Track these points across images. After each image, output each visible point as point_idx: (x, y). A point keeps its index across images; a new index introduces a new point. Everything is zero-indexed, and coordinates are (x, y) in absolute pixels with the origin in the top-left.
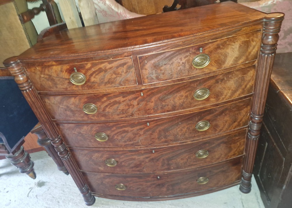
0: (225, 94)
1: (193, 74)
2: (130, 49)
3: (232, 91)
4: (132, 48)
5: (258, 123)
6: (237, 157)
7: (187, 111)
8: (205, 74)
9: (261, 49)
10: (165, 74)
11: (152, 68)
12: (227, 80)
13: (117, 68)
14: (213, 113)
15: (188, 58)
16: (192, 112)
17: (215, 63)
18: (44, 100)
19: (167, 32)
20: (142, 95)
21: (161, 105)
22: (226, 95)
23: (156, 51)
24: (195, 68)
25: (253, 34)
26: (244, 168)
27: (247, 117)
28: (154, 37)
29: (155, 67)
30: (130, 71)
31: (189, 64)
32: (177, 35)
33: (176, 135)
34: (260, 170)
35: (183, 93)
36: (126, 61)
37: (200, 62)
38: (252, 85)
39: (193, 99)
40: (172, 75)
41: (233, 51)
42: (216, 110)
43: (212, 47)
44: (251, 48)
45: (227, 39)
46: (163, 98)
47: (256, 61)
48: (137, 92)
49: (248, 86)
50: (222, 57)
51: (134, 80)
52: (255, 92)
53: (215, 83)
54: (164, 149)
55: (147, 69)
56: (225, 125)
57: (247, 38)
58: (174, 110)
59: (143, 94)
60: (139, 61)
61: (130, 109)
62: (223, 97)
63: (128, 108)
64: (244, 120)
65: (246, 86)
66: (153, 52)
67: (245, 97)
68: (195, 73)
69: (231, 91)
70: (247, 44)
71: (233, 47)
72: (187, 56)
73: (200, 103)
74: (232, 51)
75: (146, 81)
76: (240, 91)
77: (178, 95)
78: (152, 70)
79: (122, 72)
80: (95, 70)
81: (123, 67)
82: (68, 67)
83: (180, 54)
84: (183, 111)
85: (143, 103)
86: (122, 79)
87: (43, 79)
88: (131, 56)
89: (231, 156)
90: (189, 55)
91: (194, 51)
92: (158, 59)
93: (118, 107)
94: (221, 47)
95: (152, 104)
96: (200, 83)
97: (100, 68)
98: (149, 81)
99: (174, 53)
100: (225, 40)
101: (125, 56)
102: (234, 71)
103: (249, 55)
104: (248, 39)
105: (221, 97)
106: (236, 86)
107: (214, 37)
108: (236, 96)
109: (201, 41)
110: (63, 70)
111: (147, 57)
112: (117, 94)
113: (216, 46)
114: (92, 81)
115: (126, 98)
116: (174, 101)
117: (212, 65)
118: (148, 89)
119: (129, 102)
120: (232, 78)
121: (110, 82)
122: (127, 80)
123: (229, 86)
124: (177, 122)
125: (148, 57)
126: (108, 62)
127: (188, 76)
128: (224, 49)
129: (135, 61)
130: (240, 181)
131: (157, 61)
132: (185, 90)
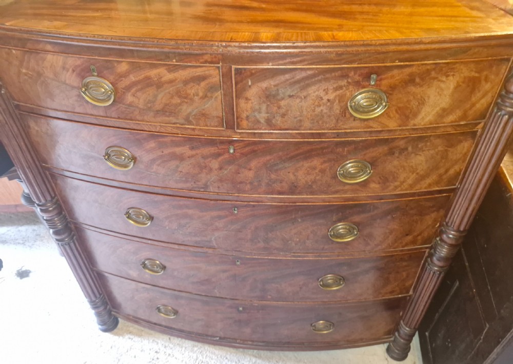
0: (402, 179)
1: (345, 127)
2: (218, 46)
3: (417, 176)
4: (224, 47)
5: (451, 245)
6: (396, 296)
7: (320, 199)
8: (371, 132)
9: (499, 101)
10: (286, 117)
11: (260, 98)
12: (412, 153)
13: (185, 85)
14: (369, 211)
15: (341, 91)
16: (328, 204)
17: (396, 111)
18: (26, 123)
19: (307, 25)
20: (232, 151)
21: (268, 178)
22: (404, 182)
23: (274, 63)
24: (352, 115)
25: (491, 67)
26: (403, 318)
27: (434, 231)
28: (277, 30)
29: (267, 97)
30: (212, 97)
31: (342, 104)
32: (329, 35)
33: (288, 241)
34: (431, 326)
35: (316, 162)
36: (207, 72)
37: (365, 104)
38: (461, 170)
39: (335, 177)
40: (300, 121)
41: (440, 95)
42: (375, 208)
43: (398, 78)
44: (479, 95)
45: (433, 66)
46: (275, 165)
47: (480, 125)
48: (222, 142)
49: (452, 172)
50: (414, 104)
51: (218, 117)
52: (462, 186)
53: (385, 155)
54: (260, 261)
55: (250, 100)
56: (388, 237)
57: (476, 72)
58: (293, 193)
59: (234, 150)
60: (235, 78)
61: (203, 175)
62: (397, 184)
63: (200, 173)
64: (426, 234)
65: (447, 171)
66: (268, 63)
67: (440, 192)
68: (349, 126)
69: (415, 174)
70: (473, 84)
71: (442, 85)
72: (341, 88)
73: (347, 187)
74: (437, 94)
75: (244, 123)
76: (434, 177)
77: (306, 164)
78: (260, 104)
79: (194, 95)
80: (137, 79)
81: (199, 85)
82: (79, 62)
83: (326, 80)
84: (310, 198)
85: (232, 168)
86: (193, 111)
87: (26, 77)
88: (219, 63)
89: (386, 293)
90: (344, 86)
91: (357, 78)
92: (277, 82)
93: (178, 167)
94: (417, 80)
95: (251, 174)
96: (355, 149)
97: (148, 78)
98: (250, 124)
99: (314, 76)
100: (429, 67)
101: (206, 62)
102: (430, 136)
103: (470, 108)
104: (477, 75)
105: (392, 184)
106: (429, 168)
107: (407, 55)
108: (423, 187)
109: (377, 60)
110: (67, 66)
111: (253, 72)
112: (179, 139)
113: (408, 77)
114: (128, 103)
115: (198, 151)
116: (295, 175)
117: (389, 117)
118: (246, 142)
119: (202, 161)
120: (423, 151)
121: (166, 112)
122: (203, 115)
123: (414, 166)
124: (293, 217)
125: (255, 73)
126: (167, 67)
127: (334, 130)
128: (421, 86)
129: (226, 75)
130: (391, 338)
131: (275, 86)
132: (322, 157)
